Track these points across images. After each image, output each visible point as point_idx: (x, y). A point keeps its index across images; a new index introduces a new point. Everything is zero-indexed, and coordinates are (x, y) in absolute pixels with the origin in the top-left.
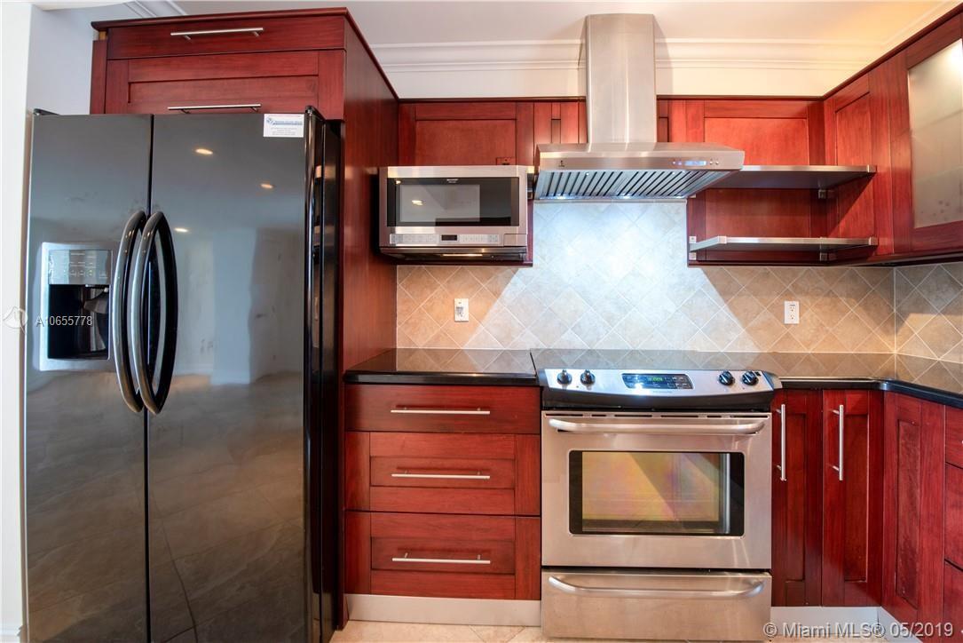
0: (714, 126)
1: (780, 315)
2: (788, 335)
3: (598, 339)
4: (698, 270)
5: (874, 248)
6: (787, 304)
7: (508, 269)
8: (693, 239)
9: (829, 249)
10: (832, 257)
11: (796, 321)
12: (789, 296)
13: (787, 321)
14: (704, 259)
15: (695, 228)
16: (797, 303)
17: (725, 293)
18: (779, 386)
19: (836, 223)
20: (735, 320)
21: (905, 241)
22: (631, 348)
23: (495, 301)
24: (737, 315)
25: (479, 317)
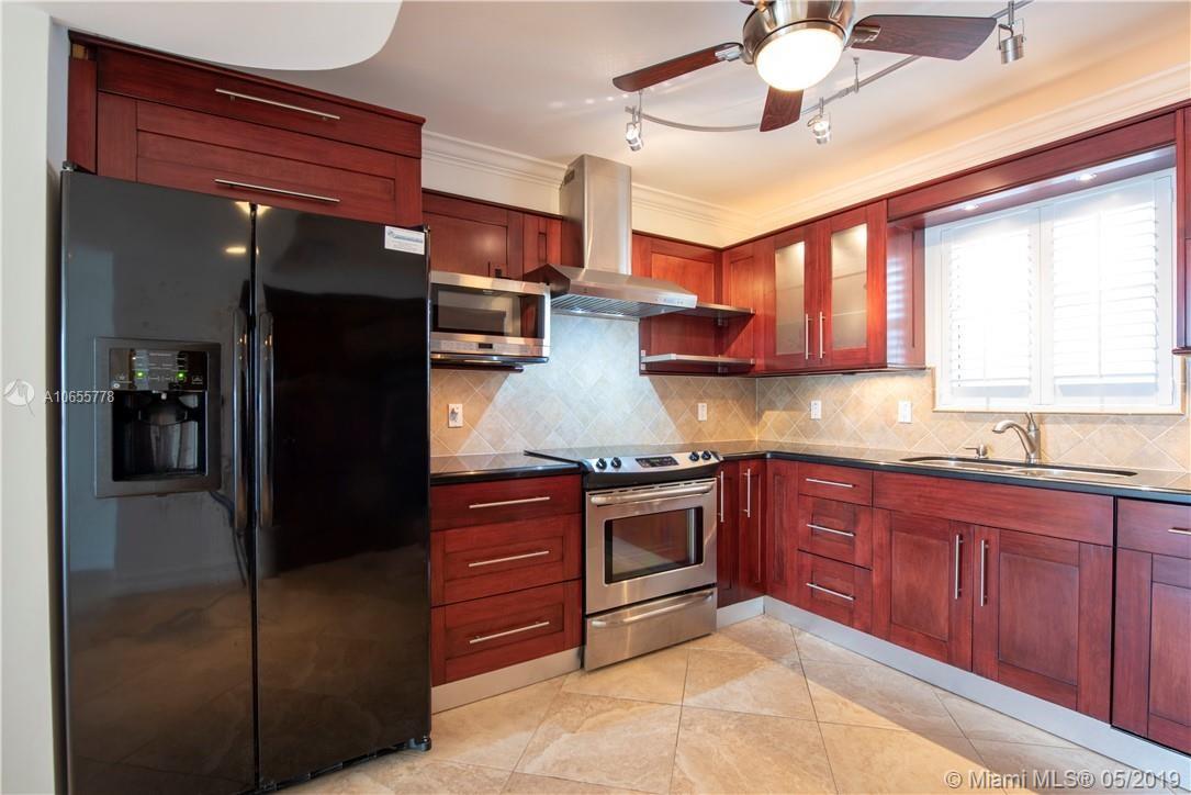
0: (658, 260)
1: (695, 413)
2: (700, 430)
3: (575, 439)
4: (646, 378)
5: (753, 365)
6: (700, 405)
7: (500, 374)
8: (644, 352)
9: (724, 365)
10: (726, 370)
11: (705, 418)
12: (701, 399)
13: (700, 419)
14: (651, 370)
15: (646, 345)
16: (705, 404)
17: (663, 397)
18: (722, 459)
19: (729, 346)
20: (668, 418)
21: (770, 362)
22: (599, 445)
23: (487, 406)
24: (670, 414)
25: (472, 422)
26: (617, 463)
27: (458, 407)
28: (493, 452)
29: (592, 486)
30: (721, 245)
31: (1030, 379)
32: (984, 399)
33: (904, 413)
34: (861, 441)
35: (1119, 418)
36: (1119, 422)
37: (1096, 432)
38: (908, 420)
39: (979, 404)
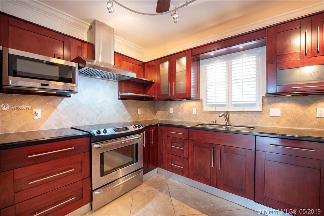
0: (125, 63)
1: (137, 112)
2: (139, 117)
3: (94, 121)
4: (121, 101)
5: (154, 97)
6: (138, 109)
7: (60, 98)
8: (120, 92)
9: (146, 97)
10: (146, 99)
11: (140, 114)
12: (139, 108)
13: (138, 113)
14: (122, 98)
15: (120, 90)
16: (140, 109)
17: (127, 106)
18: (144, 127)
19: (147, 92)
20: (128, 114)
21: (159, 97)
23: (54, 110)
24: (129, 112)
25: (46, 117)
26: (105, 132)
27: (39, 111)
28: (57, 128)
29: (94, 141)
30: (145, 62)
31: (226, 102)
32: (215, 108)
33: (195, 112)
34: (183, 119)
35: (247, 113)
36: (247, 114)
37: (242, 116)
38: (196, 114)
39: (213, 109)
